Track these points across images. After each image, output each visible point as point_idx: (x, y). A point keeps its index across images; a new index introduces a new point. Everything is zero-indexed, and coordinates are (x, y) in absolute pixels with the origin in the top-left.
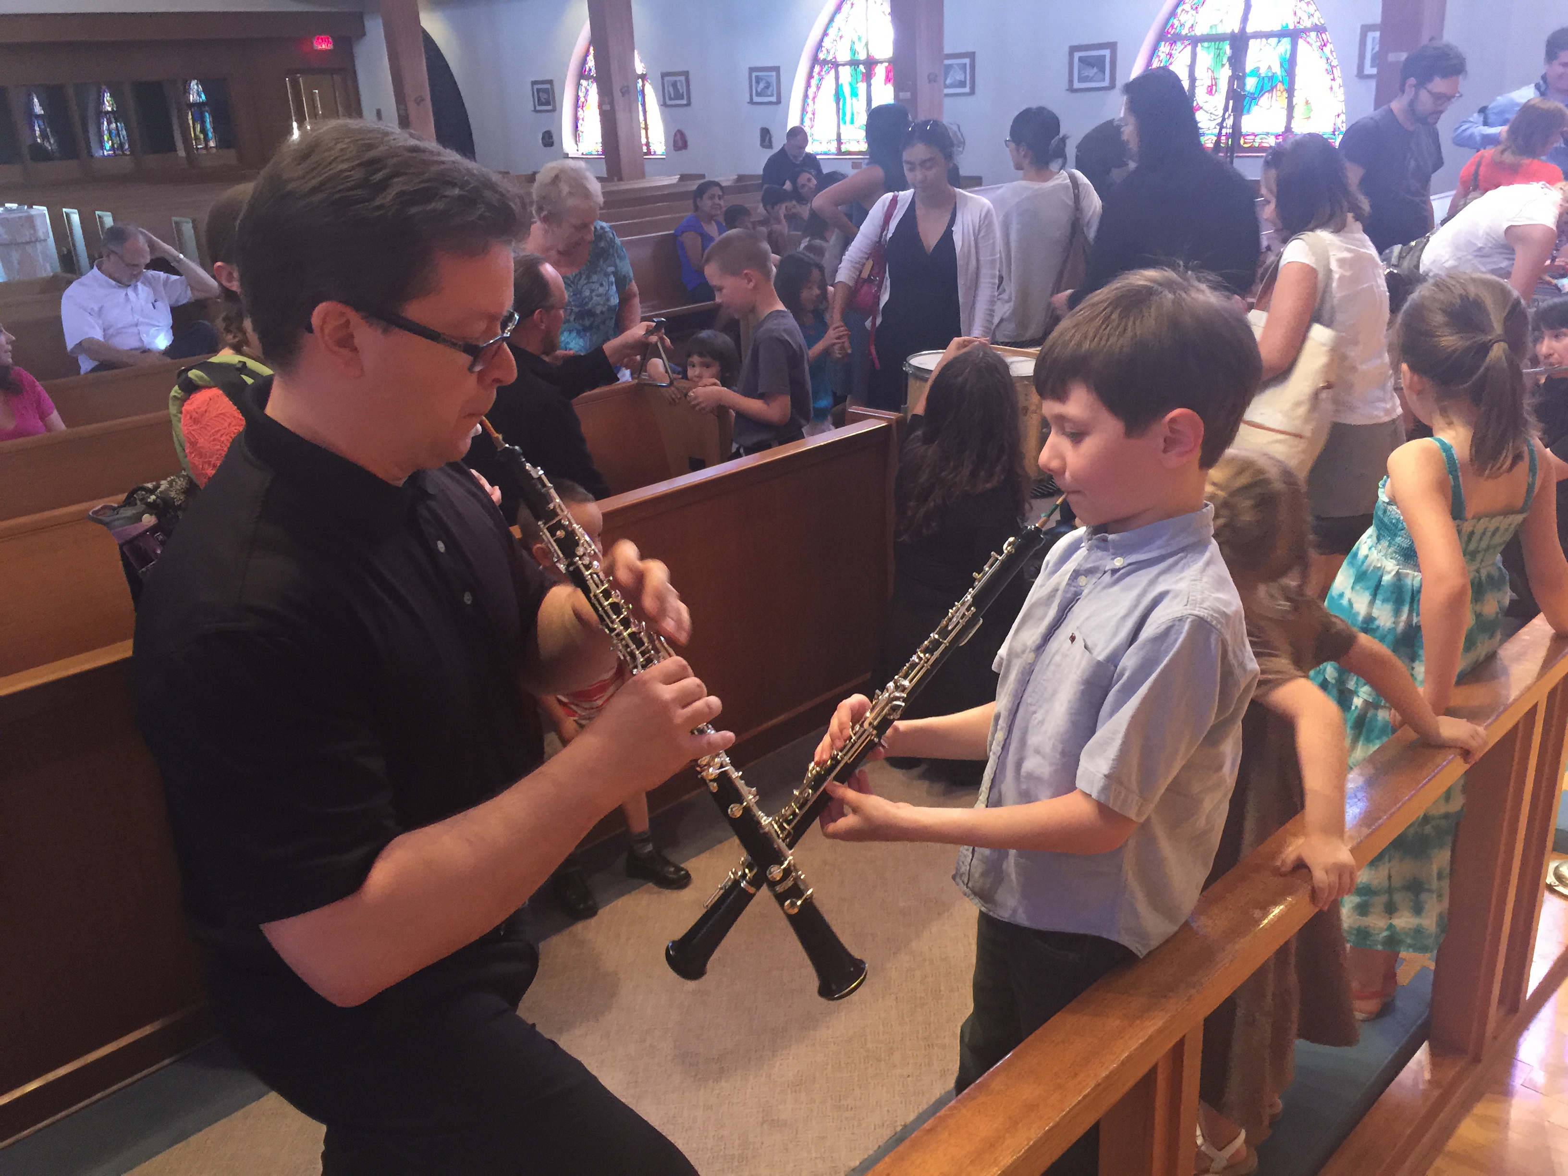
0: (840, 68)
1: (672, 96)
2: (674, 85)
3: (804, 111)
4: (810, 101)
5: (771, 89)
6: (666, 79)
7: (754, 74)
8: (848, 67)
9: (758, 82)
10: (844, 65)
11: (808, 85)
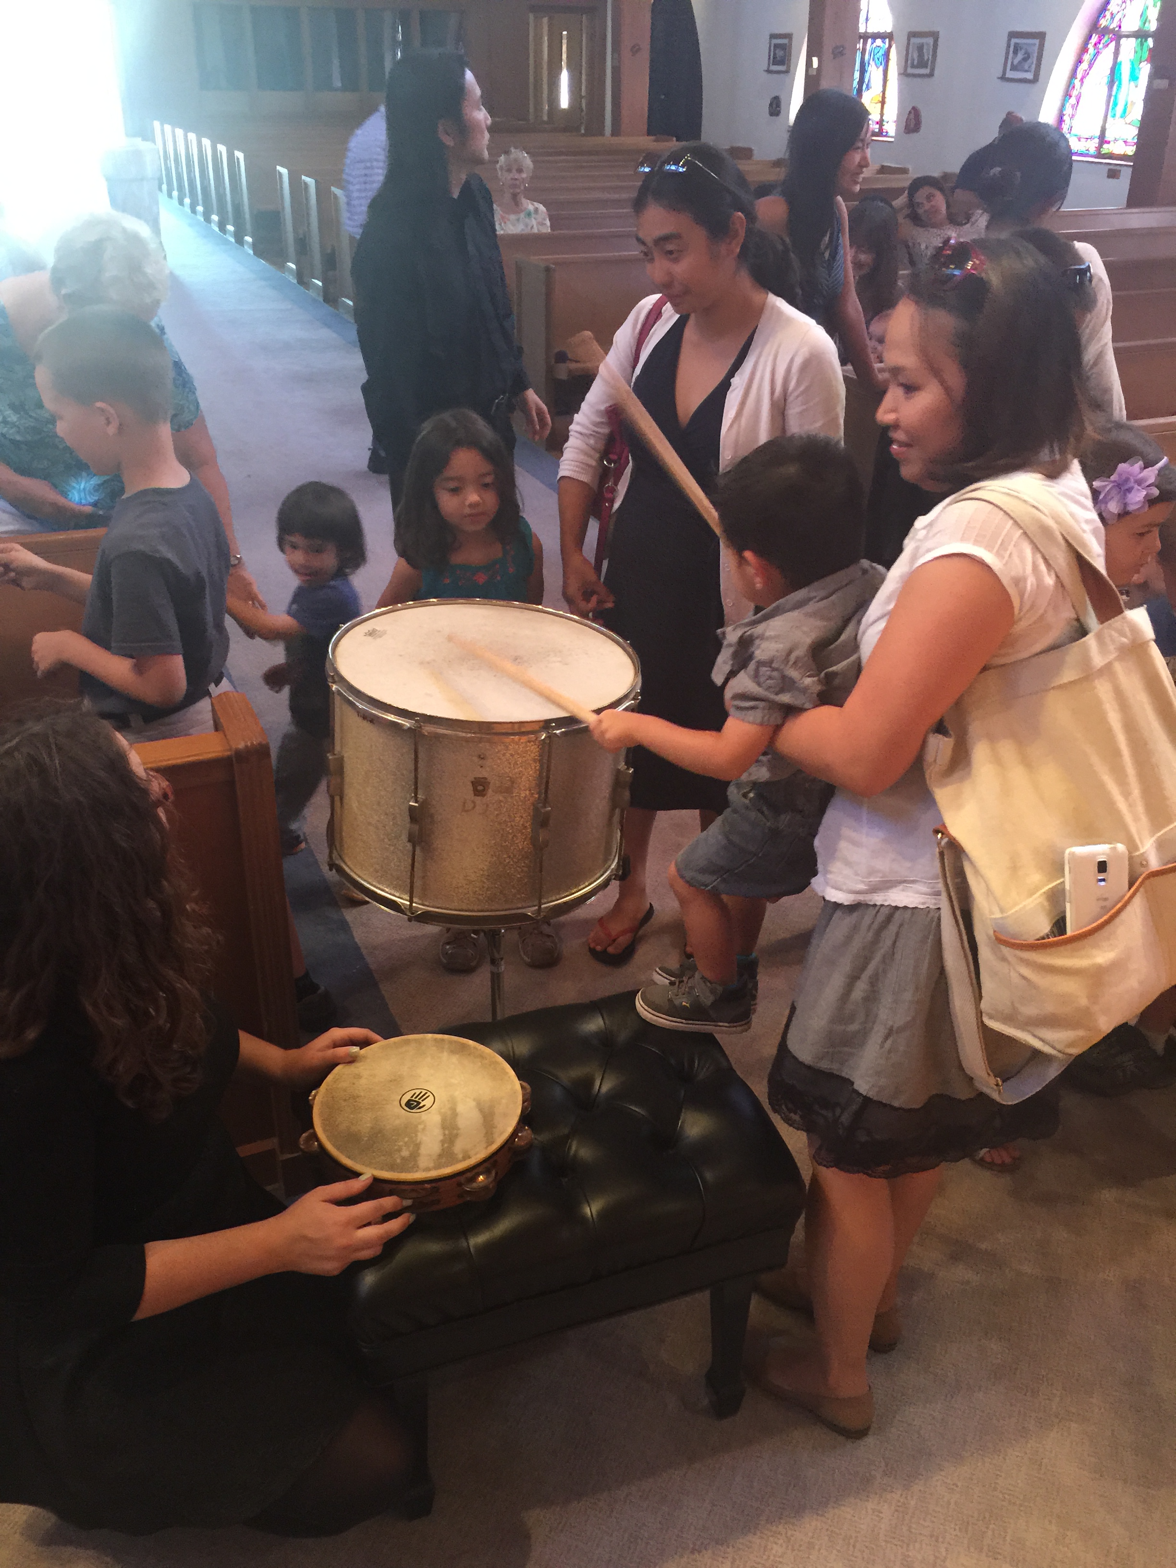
0: (1123, 41)
1: (916, 62)
2: (920, 48)
3: (1067, 95)
4: (1077, 82)
5: (1030, 61)
6: (913, 40)
7: (1014, 41)
8: (1134, 39)
9: (1016, 52)
10: (1128, 36)
11: (1080, 61)
